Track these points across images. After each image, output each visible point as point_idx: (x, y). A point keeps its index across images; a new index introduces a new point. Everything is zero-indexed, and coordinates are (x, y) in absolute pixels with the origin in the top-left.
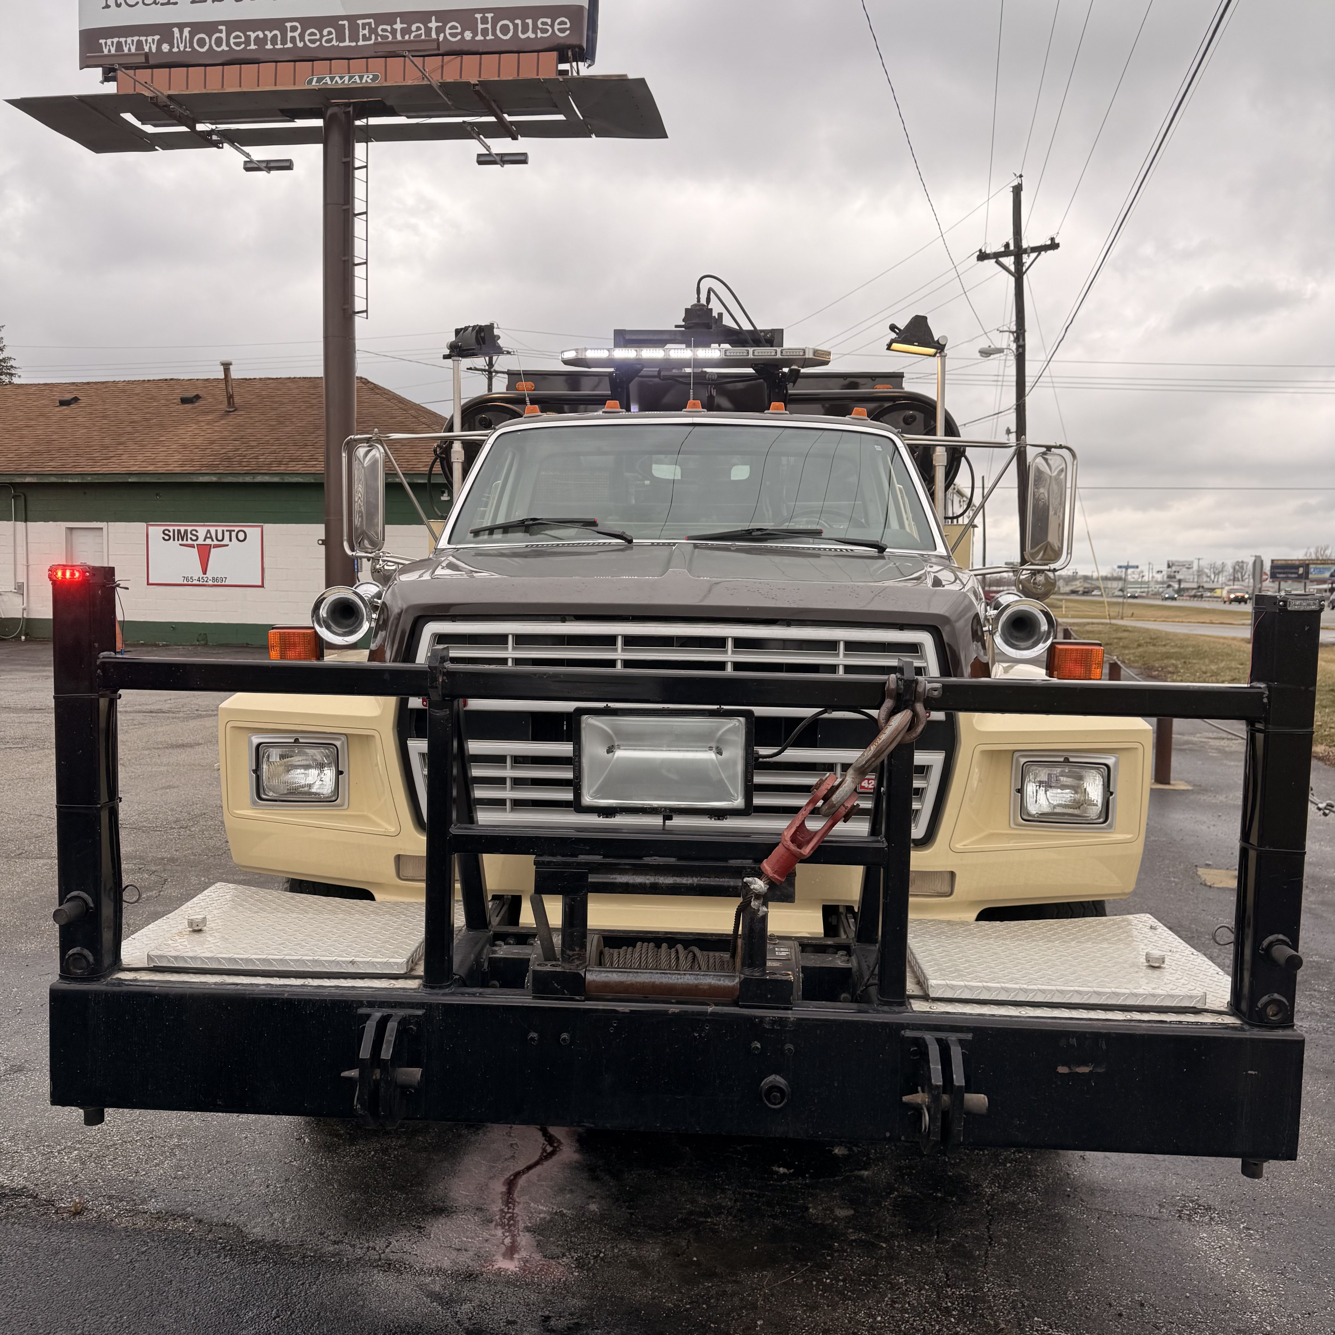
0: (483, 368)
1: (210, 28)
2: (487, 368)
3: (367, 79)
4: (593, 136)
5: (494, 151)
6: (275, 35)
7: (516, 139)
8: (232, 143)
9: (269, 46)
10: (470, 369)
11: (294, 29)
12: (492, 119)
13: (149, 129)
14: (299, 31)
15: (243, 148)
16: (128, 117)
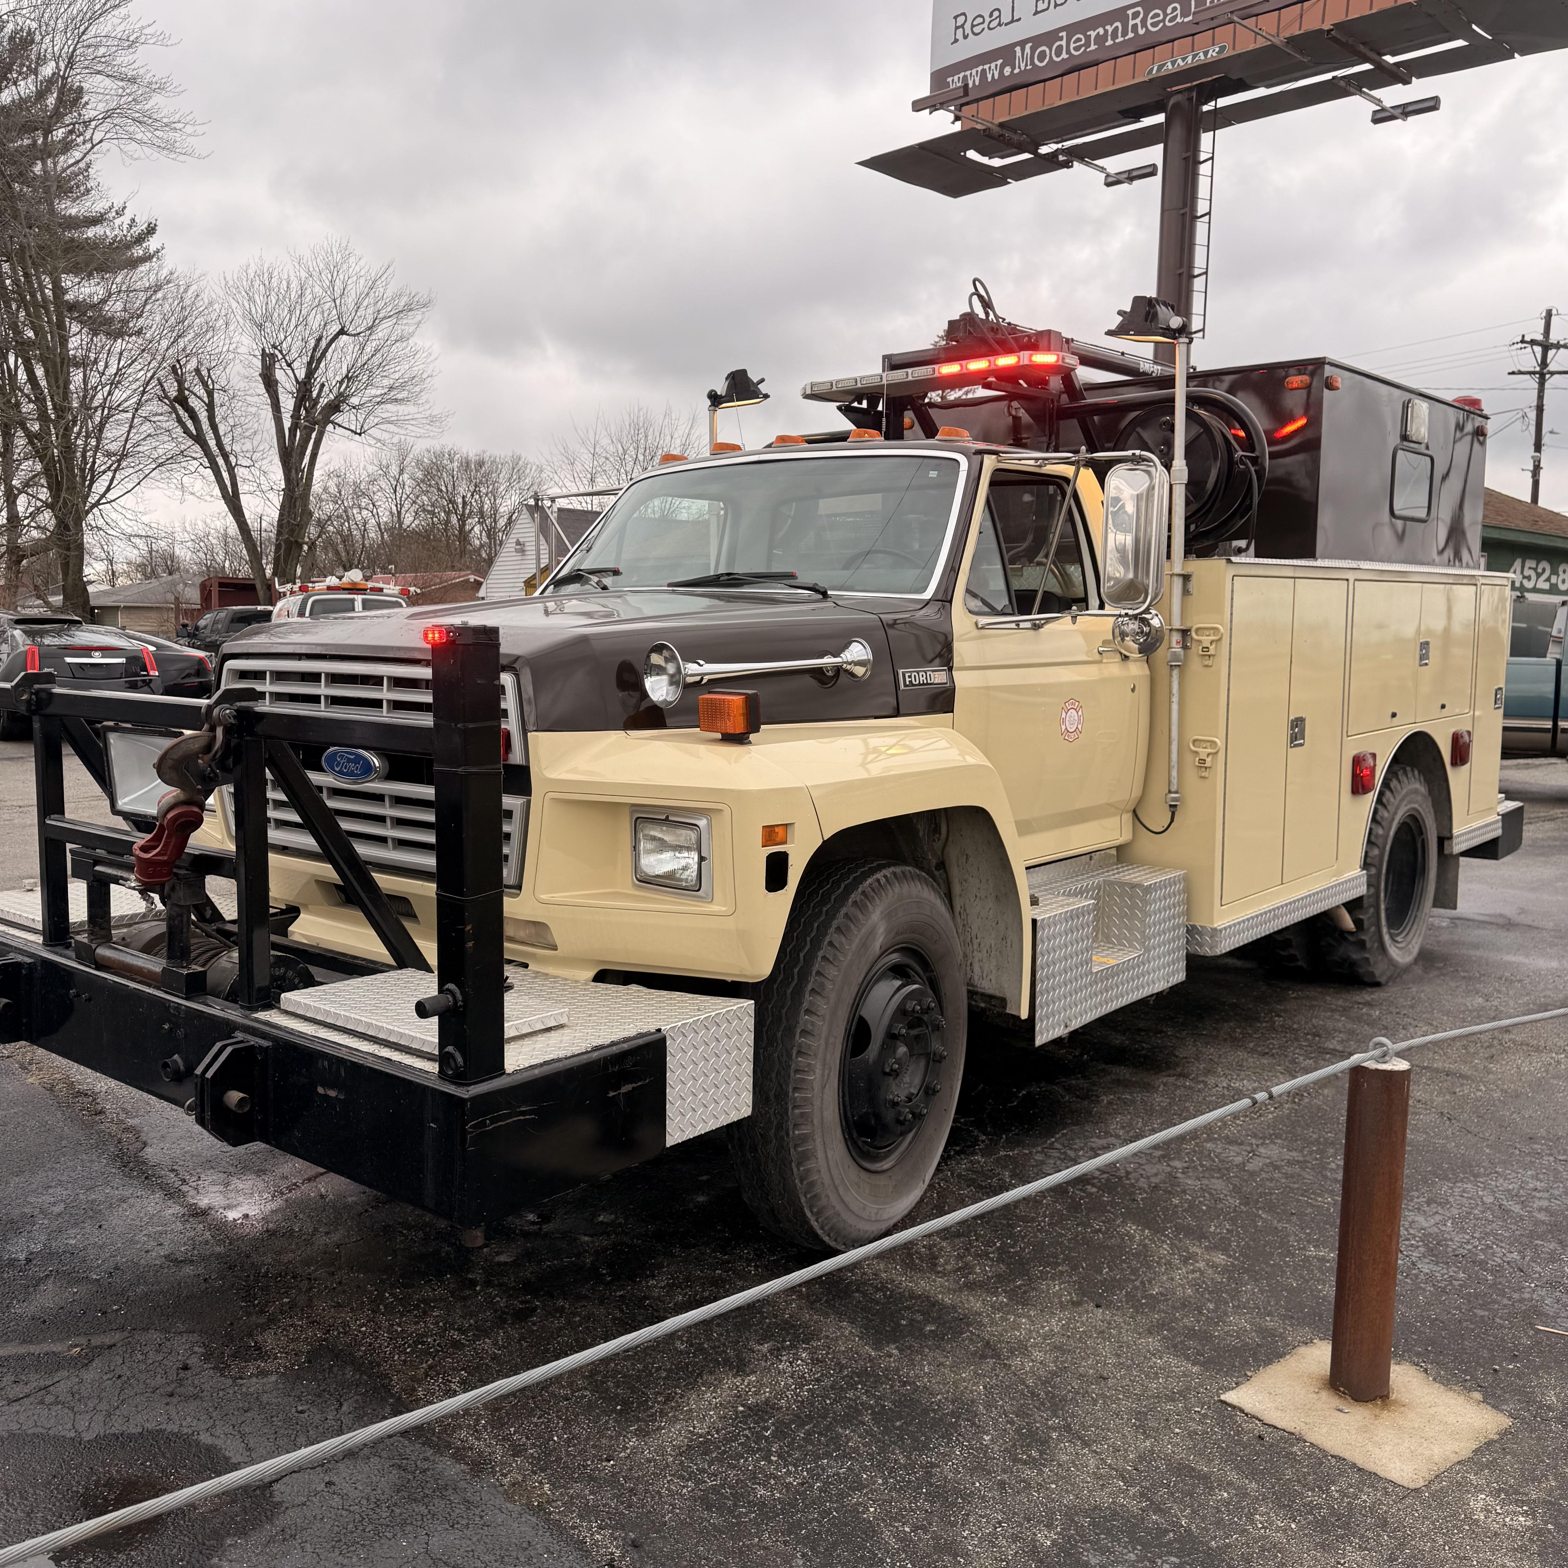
0: (1532, 369)
1: (1049, 38)
2: (1538, 369)
3: (1213, 53)
4: (1516, 55)
5: (1388, 103)
6: (1117, 27)
7: (1409, 82)
8: (1081, 160)
9: (1110, 42)
10: (1513, 373)
11: (1136, 15)
12: (1367, 66)
13: (997, 162)
14: (1141, 16)
15: (1095, 162)
16: (972, 155)
